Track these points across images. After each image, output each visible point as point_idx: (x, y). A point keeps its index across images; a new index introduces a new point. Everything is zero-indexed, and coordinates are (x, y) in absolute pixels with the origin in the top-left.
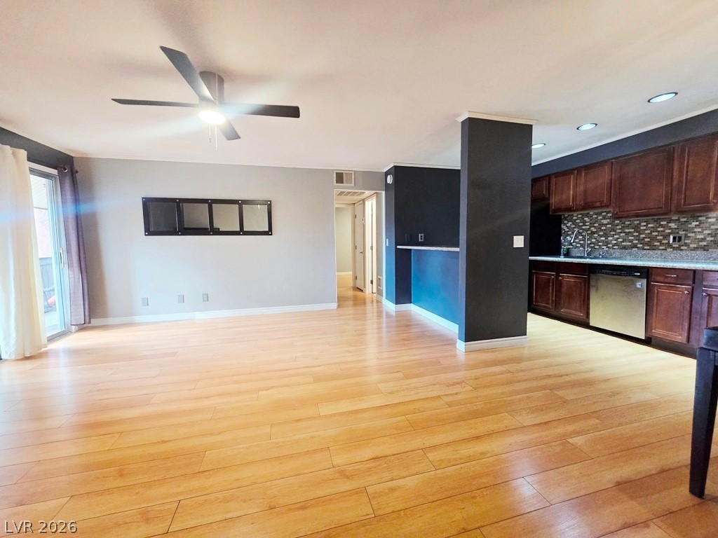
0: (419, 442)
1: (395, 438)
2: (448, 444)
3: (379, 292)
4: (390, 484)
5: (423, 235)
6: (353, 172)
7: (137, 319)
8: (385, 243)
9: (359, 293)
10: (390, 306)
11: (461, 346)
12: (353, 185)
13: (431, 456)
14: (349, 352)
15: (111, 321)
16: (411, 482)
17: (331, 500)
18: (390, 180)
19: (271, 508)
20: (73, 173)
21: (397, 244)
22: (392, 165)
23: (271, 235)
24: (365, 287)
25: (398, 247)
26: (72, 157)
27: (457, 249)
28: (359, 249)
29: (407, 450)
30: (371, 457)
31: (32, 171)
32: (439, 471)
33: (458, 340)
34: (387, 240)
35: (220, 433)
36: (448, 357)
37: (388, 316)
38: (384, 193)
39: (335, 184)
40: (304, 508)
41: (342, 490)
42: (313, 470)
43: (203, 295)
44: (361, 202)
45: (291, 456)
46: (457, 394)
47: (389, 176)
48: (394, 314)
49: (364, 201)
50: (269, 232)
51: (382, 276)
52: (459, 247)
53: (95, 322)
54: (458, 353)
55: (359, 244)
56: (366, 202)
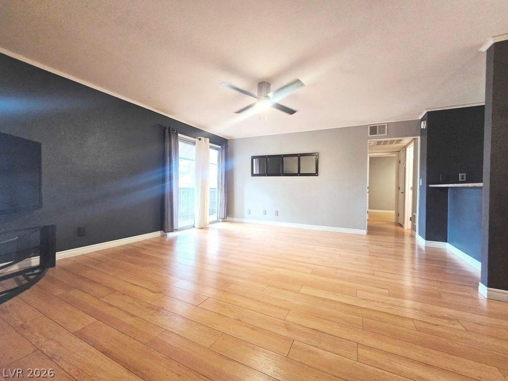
0: (359, 337)
1: (341, 326)
2: (387, 353)
3: (414, 228)
4: (312, 348)
5: (465, 174)
6: (386, 125)
7: (245, 220)
8: (419, 182)
9: (400, 228)
10: (421, 241)
11: (483, 290)
12: (386, 134)
13: (362, 351)
14: (351, 263)
15: (235, 219)
16: (328, 355)
17: (270, 334)
18: (423, 125)
19: (239, 320)
20: (227, 147)
21: (428, 183)
22: (425, 112)
23: (317, 175)
24: (404, 223)
25: (430, 186)
26: (227, 140)
27: (481, 184)
28: (401, 190)
29: (343, 337)
30: (312, 327)
31: (211, 147)
32: (359, 363)
33: (480, 283)
34: (421, 180)
35: (243, 279)
36: (458, 295)
37: (420, 250)
38: (419, 137)
39: (369, 135)
40: (253, 329)
41: (279, 333)
42: (272, 316)
43: (276, 211)
44: (403, 149)
45: (267, 304)
46: (437, 325)
47: (422, 122)
48: (424, 249)
49: (405, 147)
50: (316, 174)
51: (416, 213)
52: (482, 182)
53: (228, 219)
54: (480, 297)
55: (401, 186)
56: (408, 149)
